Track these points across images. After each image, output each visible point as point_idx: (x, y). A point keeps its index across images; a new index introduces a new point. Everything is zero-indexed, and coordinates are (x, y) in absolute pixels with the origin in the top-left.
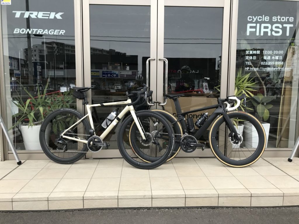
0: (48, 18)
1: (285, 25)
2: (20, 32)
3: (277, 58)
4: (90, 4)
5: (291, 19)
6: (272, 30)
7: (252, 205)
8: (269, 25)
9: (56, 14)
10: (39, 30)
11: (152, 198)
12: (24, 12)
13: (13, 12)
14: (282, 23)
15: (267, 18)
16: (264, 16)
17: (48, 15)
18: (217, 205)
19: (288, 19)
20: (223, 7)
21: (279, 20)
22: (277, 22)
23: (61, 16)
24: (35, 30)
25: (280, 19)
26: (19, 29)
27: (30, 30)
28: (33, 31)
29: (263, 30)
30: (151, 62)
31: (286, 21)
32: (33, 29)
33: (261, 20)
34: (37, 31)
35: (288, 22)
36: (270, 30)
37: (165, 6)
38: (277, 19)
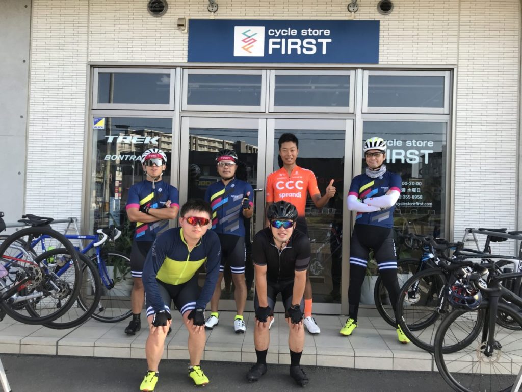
0: (142, 143)
1: (422, 151)
2: (111, 159)
3: (414, 190)
4: (190, 128)
5: (431, 144)
6: (406, 156)
7: (356, 367)
8: (402, 151)
9: (151, 139)
10: (132, 156)
11: (242, 352)
12: (117, 137)
13: (106, 136)
14: (418, 149)
15: (400, 143)
16: (395, 140)
17: (143, 140)
18: (315, 365)
19: (426, 144)
20: (345, 130)
21: (414, 145)
22: (412, 148)
23: (156, 141)
24: (127, 156)
25: (416, 144)
26: (110, 156)
27: (122, 156)
28: (125, 157)
29: (394, 157)
30: (258, 194)
31: (424, 146)
32: (125, 155)
33: (392, 145)
34: (129, 158)
35: (426, 148)
36: (404, 157)
37: (275, 130)
38: (412, 143)
